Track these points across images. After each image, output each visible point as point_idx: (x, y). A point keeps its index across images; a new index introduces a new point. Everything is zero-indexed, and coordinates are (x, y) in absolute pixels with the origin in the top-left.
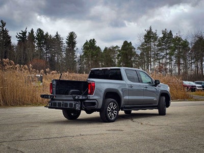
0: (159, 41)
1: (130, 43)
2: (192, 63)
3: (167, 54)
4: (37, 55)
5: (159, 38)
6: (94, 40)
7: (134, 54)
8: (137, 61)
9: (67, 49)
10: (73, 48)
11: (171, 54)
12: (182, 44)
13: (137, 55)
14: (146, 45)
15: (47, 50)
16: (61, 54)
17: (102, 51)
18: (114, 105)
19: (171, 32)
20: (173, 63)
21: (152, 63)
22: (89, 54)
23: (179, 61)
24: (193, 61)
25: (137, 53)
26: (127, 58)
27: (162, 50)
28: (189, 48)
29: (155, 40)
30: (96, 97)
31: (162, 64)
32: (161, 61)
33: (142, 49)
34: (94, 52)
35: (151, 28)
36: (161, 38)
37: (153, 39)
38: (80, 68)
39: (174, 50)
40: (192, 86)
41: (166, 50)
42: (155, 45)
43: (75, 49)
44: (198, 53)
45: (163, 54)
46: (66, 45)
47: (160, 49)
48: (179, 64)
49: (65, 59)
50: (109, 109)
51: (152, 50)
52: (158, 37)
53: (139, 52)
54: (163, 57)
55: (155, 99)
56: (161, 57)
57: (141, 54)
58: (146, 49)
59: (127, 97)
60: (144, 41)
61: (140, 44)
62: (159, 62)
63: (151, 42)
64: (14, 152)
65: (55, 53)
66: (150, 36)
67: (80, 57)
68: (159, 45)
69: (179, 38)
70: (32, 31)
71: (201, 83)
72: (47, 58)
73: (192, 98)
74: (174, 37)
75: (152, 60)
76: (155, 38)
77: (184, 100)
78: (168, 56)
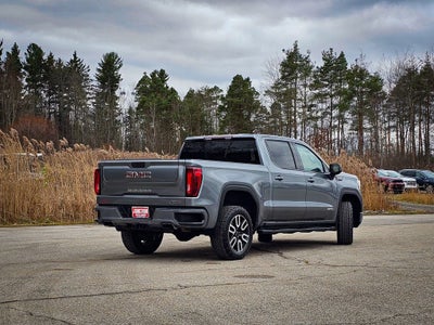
0: (315, 76)
1: (248, 79)
2: (389, 127)
3: (333, 107)
4: (28, 107)
5: (315, 69)
6: (162, 72)
7: (256, 106)
8: (263, 123)
9: (98, 94)
10: (113, 91)
11: (343, 107)
12: (368, 85)
13: (264, 110)
14: (285, 85)
15: (49, 94)
16: (85, 104)
17: (182, 99)
18: (242, 220)
19: (342, 55)
20: (347, 127)
21: (299, 129)
22: (152, 104)
23: (361, 123)
24: (392, 124)
25: (263, 104)
26: (241, 115)
27: (321, 97)
28: (385, 94)
29: (307, 75)
30: (204, 203)
31: (322, 129)
32: (319, 123)
33: (276, 94)
34: (164, 101)
35: (296, 46)
36: (320, 70)
37: (300, 71)
38: (129, 137)
39: (350, 98)
40: (395, 181)
41: (331, 96)
42: (305, 86)
43: (117, 93)
44: (405, 104)
45: (324, 106)
46: (95, 83)
47: (317, 96)
48: (359, 129)
49: (93, 117)
50: (232, 229)
51: (299, 96)
52: (312, 67)
53: (267, 102)
54: (325, 114)
55: (329, 206)
56: (319, 114)
57: (272, 107)
58: (285, 94)
59: (269, 203)
60: (280, 76)
61: (272, 83)
62: (316, 127)
63: (296, 78)
64: (47, 323)
65: (70, 103)
66: (293, 64)
67: (130, 111)
68: (316, 85)
69: (362, 71)
70: (15, 50)
71: (413, 175)
72: (50, 113)
73: (396, 208)
74: (349, 67)
75: (298, 120)
76: (307, 70)
77: (380, 213)
78: (335, 112)
